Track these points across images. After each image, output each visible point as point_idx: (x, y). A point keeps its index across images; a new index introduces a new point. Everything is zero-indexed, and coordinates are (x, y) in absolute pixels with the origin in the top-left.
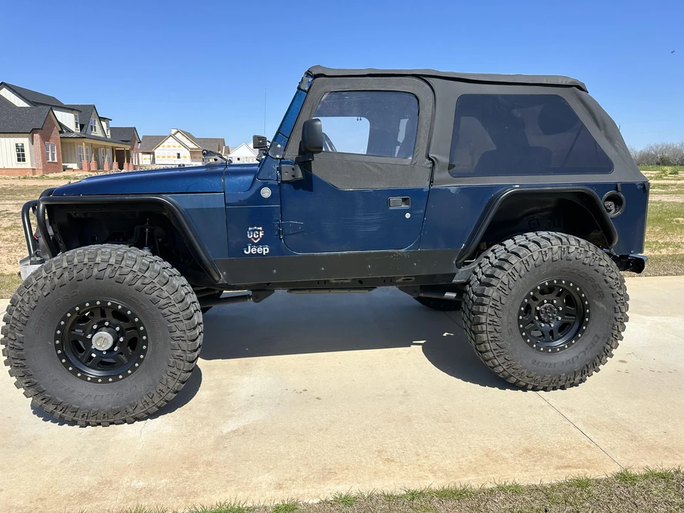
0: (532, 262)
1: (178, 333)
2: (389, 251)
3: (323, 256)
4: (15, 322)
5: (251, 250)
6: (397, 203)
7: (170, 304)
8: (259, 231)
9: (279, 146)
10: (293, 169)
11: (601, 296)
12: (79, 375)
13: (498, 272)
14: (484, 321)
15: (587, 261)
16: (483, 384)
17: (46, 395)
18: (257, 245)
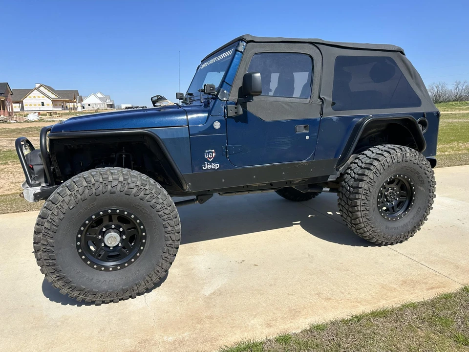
0: (386, 164)
1: (170, 228)
2: (296, 162)
3: (255, 168)
4: (46, 231)
5: (207, 166)
6: (300, 129)
7: (164, 208)
8: (212, 152)
9: (225, 91)
10: (236, 108)
11: (422, 183)
12: (95, 266)
13: (367, 172)
14: (359, 204)
15: (416, 162)
16: (354, 245)
17: (72, 284)
18: (211, 163)
